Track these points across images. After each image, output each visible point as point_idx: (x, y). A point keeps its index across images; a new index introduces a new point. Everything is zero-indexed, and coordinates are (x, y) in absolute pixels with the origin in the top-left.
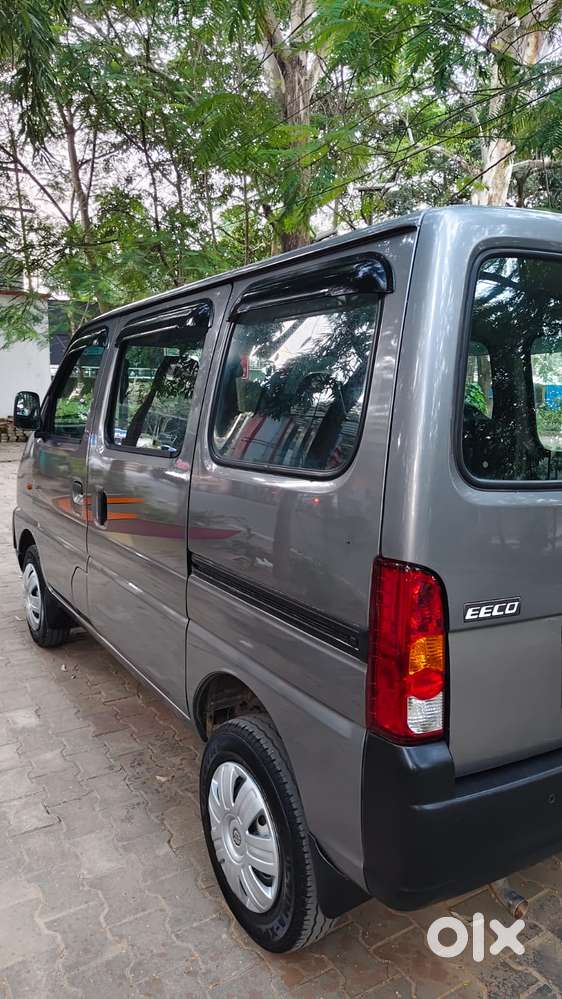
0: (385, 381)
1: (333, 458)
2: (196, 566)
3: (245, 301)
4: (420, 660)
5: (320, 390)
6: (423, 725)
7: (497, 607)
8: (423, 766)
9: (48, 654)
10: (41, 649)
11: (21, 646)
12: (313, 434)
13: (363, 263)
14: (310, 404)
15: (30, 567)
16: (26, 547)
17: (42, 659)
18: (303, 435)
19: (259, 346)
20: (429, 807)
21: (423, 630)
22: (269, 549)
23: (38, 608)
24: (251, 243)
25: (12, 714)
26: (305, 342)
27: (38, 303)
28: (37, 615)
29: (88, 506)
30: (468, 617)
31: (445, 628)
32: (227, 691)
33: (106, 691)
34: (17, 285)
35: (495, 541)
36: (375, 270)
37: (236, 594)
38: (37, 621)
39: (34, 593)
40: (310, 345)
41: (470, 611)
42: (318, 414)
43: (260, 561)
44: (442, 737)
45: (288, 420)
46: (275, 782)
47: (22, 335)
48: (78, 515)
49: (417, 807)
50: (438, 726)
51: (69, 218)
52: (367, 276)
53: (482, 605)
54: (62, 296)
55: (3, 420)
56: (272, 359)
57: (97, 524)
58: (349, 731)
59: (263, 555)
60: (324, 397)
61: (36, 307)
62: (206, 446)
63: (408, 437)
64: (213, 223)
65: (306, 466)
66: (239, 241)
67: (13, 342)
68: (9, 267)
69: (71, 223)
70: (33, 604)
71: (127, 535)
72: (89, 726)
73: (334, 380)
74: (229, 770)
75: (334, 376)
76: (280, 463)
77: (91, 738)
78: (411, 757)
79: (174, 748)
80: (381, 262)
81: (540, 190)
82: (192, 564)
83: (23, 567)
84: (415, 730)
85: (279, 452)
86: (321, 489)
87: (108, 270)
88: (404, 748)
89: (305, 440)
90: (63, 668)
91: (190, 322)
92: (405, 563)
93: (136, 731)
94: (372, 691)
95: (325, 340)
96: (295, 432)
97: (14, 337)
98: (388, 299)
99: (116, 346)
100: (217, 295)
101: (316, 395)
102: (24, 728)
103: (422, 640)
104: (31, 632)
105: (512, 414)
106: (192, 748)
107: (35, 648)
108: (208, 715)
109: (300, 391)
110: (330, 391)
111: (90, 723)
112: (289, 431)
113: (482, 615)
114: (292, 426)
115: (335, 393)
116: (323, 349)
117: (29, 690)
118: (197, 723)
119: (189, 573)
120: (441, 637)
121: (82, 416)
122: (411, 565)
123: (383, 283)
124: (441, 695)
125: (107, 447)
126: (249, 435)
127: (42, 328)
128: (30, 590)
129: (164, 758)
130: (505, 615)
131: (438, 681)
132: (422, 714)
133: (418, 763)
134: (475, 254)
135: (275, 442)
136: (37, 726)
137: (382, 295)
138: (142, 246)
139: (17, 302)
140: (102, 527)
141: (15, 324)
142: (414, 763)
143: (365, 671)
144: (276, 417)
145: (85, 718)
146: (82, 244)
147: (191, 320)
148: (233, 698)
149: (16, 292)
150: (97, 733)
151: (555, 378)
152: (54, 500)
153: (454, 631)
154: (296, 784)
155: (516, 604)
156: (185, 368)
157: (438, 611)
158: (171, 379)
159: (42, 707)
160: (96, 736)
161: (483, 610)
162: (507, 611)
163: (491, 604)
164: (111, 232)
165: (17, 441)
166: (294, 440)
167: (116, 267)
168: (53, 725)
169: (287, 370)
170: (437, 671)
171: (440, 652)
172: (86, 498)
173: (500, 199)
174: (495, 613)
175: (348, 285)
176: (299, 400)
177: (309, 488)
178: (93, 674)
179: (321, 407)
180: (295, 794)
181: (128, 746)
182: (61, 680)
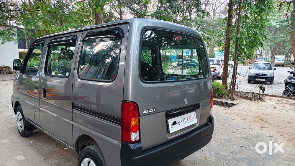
0: (123, 56)
1: (112, 77)
2: (75, 107)
3: (87, 36)
4: (133, 123)
5: (108, 58)
6: (135, 139)
7: (150, 110)
8: (135, 148)
9: (25, 139)
10: (23, 138)
11: (16, 137)
12: (106, 70)
13: (117, 30)
14: (105, 62)
15: (18, 113)
16: (17, 107)
17: (24, 141)
18: (103, 71)
19: (90, 47)
20: (136, 158)
21: (134, 117)
22: (95, 102)
23: (22, 125)
24: (85, 12)
25: (16, 157)
26: (103, 46)
27: (14, 29)
28: (21, 127)
29: (40, 93)
30: (144, 113)
31: (139, 116)
32: (84, 141)
33: (46, 147)
34: (6, 23)
35: (153, 97)
36: (120, 32)
37: (87, 113)
38: (22, 129)
39: (20, 120)
40: (105, 47)
41: (144, 111)
42: (108, 65)
43: (92, 105)
44: (139, 141)
45: (98, 67)
46: (99, 160)
47: (9, 39)
48: (36, 96)
49: (133, 158)
50: (138, 139)
51: (24, 2)
52: (118, 33)
53: (147, 110)
54: (21, 26)
55: (1, 67)
56: (93, 50)
57: (43, 98)
58: (118, 143)
59: (93, 104)
60: (109, 60)
61: (13, 31)
62: (77, 75)
63: (129, 71)
64: (73, 6)
65: (105, 79)
66: (81, 12)
67: (6, 42)
68: (3, 17)
69: (24, 3)
70: (20, 124)
71: (53, 100)
72: (42, 157)
73: (112, 56)
74: (86, 160)
75: (112, 55)
76: (97, 78)
77: (43, 161)
78: (132, 146)
79: (69, 160)
80: (121, 30)
81: (166, 3)
82: (74, 107)
83: (16, 113)
84: (133, 140)
85: (96, 75)
86: (109, 85)
87: (39, 19)
88: (130, 145)
89: (104, 72)
90: (31, 142)
91: (71, 41)
92: (129, 101)
93: (57, 157)
94: (122, 132)
95: (109, 45)
96: (101, 70)
97: (6, 40)
98: (123, 39)
99: (47, 46)
100: (79, 35)
101: (107, 60)
102: (20, 160)
103: (134, 119)
104: (19, 133)
105: (157, 65)
106: (74, 160)
107: (21, 137)
108: (79, 148)
109: (102, 59)
110: (111, 59)
111: (42, 156)
112: (99, 69)
113: (147, 112)
114: (100, 68)
115: (112, 59)
116: (108, 48)
117: (21, 150)
118: (76, 150)
119: (73, 109)
120: (138, 118)
121: (35, 66)
122: (130, 101)
123: (122, 35)
124: (138, 131)
125: (45, 75)
126: (87, 71)
127: (15, 37)
128: (19, 120)
129: (66, 163)
130: (152, 112)
131: (138, 128)
132: (134, 136)
133: (134, 148)
134: (142, 30)
135: (95, 73)
136: (25, 159)
137: (121, 38)
138: (49, 12)
139: (6, 29)
140: (44, 98)
141: (5, 36)
142: (133, 148)
143: (121, 128)
144: (95, 66)
145: (40, 155)
146: (29, 11)
147: (71, 40)
148: (86, 142)
149: (6, 26)
150: (44, 159)
151: (173, 53)
152: (27, 92)
153: (141, 116)
154: (105, 160)
155: (155, 109)
156: (66, 52)
157: (137, 112)
158: (62, 55)
159: (26, 154)
160: (44, 160)
161: (147, 111)
162: (153, 111)
163: (149, 109)
164: (39, 7)
165: (7, 74)
166: (101, 72)
167: (41, 18)
168: (29, 158)
169: (98, 53)
170: (137, 126)
171: (138, 121)
172: (39, 90)
173: (155, 5)
174: (150, 111)
175: (113, 35)
176: (101, 61)
177: (105, 85)
178: (41, 143)
179: (108, 63)
180: (104, 162)
181: (54, 161)
182: (31, 146)
